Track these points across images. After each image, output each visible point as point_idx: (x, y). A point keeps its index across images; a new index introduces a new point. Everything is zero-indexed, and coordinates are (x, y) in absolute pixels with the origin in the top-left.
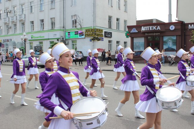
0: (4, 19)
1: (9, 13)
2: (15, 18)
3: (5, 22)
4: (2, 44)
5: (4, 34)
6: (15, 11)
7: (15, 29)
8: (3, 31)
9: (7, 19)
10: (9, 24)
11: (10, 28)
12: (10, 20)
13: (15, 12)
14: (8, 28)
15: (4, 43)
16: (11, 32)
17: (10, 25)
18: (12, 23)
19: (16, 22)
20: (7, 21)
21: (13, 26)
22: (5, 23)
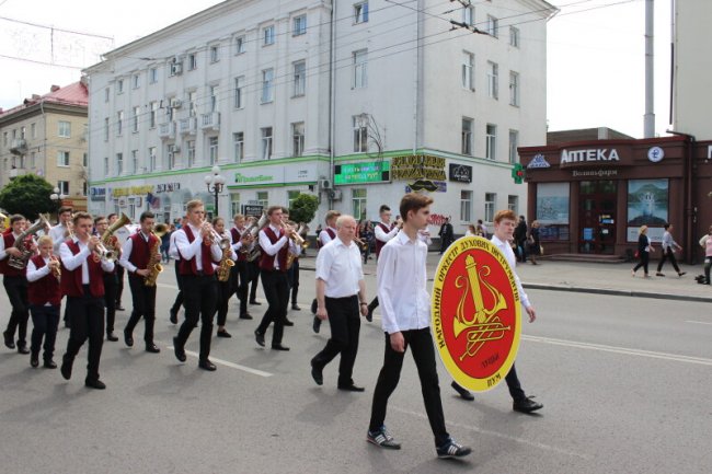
0: (163, 125)
1: (177, 108)
2: (191, 121)
3: (165, 135)
4: (156, 199)
5: (159, 168)
6: (191, 104)
7: (192, 153)
8: (159, 160)
9: (171, 126)
10: (174, 140)
11: (178, 152)
12: (179, 130)
13: (191, 108)
14: (172, 152)
15: (160, 196)
16: (180, 164)
17: (179, 142)
18: (183, 138)
19: (195, 136)
20: (170, 133)
21: (186, 145)
22: (165, 139)
